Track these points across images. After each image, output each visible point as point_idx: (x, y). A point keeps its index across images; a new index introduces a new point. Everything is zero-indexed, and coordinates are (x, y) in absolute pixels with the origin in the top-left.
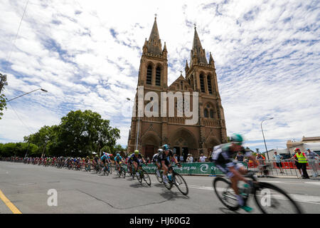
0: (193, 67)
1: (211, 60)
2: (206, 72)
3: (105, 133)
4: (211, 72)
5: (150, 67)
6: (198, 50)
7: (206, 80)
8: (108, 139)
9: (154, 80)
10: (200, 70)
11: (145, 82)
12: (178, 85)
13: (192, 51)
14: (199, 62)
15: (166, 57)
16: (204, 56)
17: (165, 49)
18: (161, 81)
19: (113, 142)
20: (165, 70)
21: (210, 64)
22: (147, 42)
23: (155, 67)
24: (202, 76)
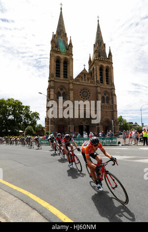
0: (94, 60)
1: (110, 54)
2: (105, 65)
3: (27, 116)
4: (109, 66)
5: (58, 61)
6: (99, 45)
7: (104, 72)
8: (31, 120)
9: (62, 73)
10: (100, 63)
11: (55, 75)
12: (82, 78)
13: (94, 45)
14: (99, 56)
15: (72, 52)
16: (105, 50)
17: (71, 44)
18: (68, 74)
19: (35, 123)
20: (71, 63)
21: (109, 58)
22: (54, 36)
23: (62, 61)
24: (101, 69)
